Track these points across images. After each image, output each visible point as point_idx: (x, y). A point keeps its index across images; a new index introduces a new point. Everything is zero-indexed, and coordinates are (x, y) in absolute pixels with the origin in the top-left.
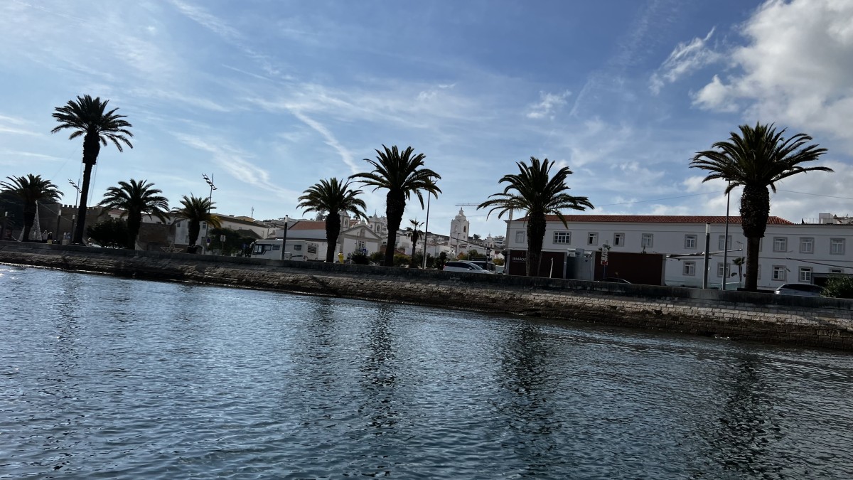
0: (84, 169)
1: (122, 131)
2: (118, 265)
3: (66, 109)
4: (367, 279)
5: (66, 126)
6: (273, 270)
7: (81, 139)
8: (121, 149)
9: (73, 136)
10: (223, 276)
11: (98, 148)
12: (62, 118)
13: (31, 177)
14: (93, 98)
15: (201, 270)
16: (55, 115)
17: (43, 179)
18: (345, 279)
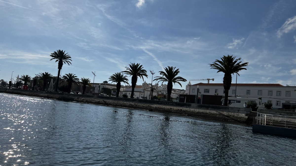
0: (58, 71)
1: (69, 59)
2: (59, 97)
3: (53, 54)
4: (116, 101)
5: (54, 59)
6: (95, 98)
7: (58, 62)
8: (69, 65)
9: (56, 61)
10: (83, 100)
11: (62, 64)
12: (52, 56)
13: (46, 73)
14: (61, 50)
15: (78, 98)
16: (51, 56)
17: (49, 73)
18: (111, 101)
